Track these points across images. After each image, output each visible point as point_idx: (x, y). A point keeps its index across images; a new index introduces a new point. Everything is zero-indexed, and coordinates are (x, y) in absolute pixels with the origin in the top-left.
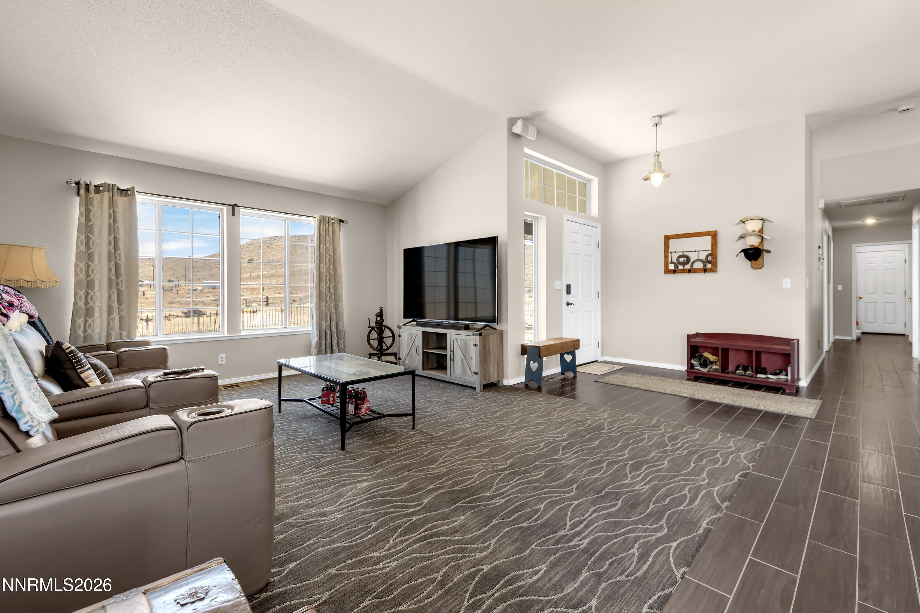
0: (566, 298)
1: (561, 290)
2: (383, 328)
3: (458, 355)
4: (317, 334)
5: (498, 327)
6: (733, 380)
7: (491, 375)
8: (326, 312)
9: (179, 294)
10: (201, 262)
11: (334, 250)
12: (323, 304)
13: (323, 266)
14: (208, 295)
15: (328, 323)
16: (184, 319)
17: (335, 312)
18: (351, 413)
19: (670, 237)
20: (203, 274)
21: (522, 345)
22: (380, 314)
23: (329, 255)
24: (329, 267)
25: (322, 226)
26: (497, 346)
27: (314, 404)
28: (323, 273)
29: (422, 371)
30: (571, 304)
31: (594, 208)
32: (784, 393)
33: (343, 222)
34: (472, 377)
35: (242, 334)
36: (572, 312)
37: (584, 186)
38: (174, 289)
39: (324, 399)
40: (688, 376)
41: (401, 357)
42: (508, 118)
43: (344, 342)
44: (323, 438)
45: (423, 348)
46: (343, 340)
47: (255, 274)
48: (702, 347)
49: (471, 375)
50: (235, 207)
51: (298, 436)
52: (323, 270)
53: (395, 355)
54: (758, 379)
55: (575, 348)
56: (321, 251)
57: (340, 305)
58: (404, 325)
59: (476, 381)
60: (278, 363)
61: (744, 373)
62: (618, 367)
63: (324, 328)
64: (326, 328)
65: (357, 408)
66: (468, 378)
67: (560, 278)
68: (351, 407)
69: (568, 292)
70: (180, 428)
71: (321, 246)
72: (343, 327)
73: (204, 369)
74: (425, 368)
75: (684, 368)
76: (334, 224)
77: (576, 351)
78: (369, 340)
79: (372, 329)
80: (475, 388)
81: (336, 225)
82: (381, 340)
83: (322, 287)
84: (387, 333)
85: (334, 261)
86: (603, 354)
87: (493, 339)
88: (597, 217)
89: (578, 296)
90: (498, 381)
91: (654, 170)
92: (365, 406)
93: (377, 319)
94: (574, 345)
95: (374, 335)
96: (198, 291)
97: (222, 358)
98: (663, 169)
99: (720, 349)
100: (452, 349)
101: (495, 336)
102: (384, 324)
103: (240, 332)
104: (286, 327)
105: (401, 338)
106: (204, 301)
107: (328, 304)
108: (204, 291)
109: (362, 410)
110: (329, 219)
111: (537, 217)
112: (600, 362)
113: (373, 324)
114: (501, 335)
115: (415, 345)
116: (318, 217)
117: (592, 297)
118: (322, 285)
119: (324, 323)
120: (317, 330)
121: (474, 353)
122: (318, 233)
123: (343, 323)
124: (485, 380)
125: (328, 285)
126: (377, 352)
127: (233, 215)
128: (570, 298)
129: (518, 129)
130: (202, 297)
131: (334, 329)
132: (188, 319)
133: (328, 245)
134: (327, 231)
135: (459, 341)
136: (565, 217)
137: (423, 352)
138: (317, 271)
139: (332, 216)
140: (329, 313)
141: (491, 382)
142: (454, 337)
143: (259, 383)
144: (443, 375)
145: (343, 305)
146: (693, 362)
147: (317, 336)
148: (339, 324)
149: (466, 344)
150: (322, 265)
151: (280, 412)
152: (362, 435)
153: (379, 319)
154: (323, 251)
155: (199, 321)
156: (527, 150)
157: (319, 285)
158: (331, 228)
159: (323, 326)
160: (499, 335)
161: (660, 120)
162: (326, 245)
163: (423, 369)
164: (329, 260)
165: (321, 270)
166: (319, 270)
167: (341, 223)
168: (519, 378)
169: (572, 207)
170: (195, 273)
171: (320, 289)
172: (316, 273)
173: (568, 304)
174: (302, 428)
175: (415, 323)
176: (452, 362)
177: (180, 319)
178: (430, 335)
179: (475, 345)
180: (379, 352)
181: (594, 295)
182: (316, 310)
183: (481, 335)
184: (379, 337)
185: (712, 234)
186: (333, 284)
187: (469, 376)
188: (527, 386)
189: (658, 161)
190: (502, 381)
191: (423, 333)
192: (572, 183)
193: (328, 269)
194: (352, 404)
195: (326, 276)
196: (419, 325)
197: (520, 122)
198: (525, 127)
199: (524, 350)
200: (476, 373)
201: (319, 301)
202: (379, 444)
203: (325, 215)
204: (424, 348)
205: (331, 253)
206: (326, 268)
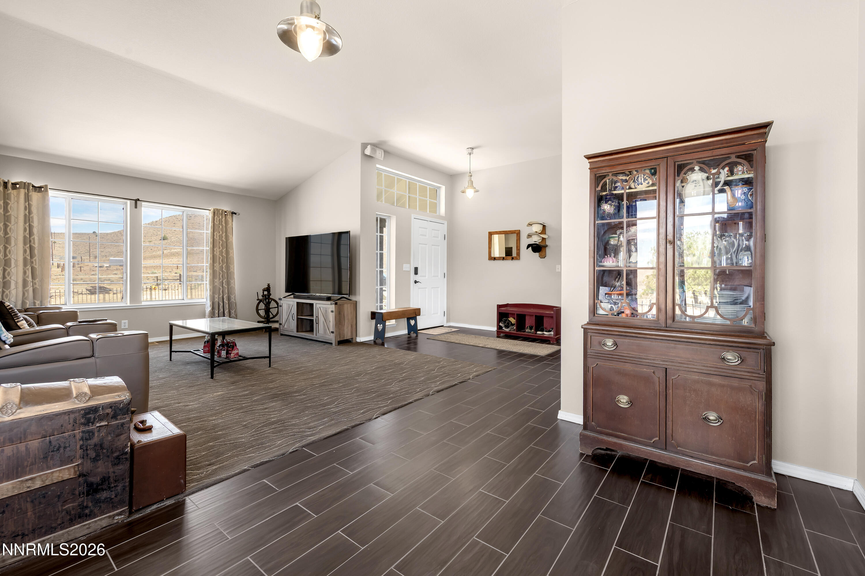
0: (413, 277)
1: (409, 272)
2: (270, 300)
3: (321, 319)
4: (210, 305)
5: (353, 298)
6: (522, 336)
7: (345, 334)
8: (219, 287)
9: (82, 271)
10: (107, 238)
11: (227, 237)
12: (217, 280)
13: (217, 250)
14: (115, 272)
15: (221, 296)
16: (89, 296)
17: (227, 287)
18: (224, 357)
19: (492, 233)
20: (110, 250)
21: (371, 312)
22: (268, 289)
23: (222, 240)
24: (222, 250)
25: (216, 217)
26: (351, 312)
27: (198, 353)
28: (217, 256)
29: (296, 333)
30: (418, 282)
31: (442, 210)
32: (549, 344)
33: (235, 214)
34: (330, 336)
35: (142, 304)
36: (419, 288)
37: (435, 192)
38: (77, 266)
39: (205, 349)
40: (497, 334)
41: (281, 323)
42: (362, 143)
43: (235, 312)
44: (200, 373)
45: (297, 315)
46: (234, 310)
47: (169, 251)
48: (510, 313)
49: (329, 334)
50: (138, 201)
51: (181, 373)
52: (217, 253)
53: (277, 322)
54: (537, 335)
55: (416, 315)
56: (215, 237)
57: (232, 281)
58: (284, 297)
59: (332, 338)
60: (170, 323)
61: (530, 331)
62: (454, 330)
63: (216, 300)
64: (219, 300)
65: (227, 353)
66: (327, 336)
67: (409, 262)
68: (224, 353)
69: (416, 273)
70: (92, 341)
71: (215, 234)
72: (235, 300)
73: (107, 320)
74: (299, 330)
75: (495, 329)
76: (227, 215)
77: (417, 317)
78: (257, 310)
79: (260, 301)
80: (332, 343)
81: (229, 217)
82: (267, 310)
83: (215, 266)
84: (273, 304)
85: (227, 246)
86: (448, 321)
87: (347, 308)
88: (444, 216)
89: (425, 276)
90: (352, 339)
91: (468, 186)
92: (235, 352)
93: (263, 293)
94: (416, 312)
95: (262, 306)
96: (105, 268)
97: (125, 323)
98: (475, 187)
99: (516, 315)
100: (317, 315)
101: (349, 305)
102: (271, 297)
103: (141, 302)
104: (184, 300)
105: (281, 308)
106: (111, 278)
107: (221, 280)
108: (111, 268)
109: (231, 355)
110: (222, 211)
111: (390, 216)
112: (446, 327)
113: (260, 297)
114: (355, 305)
115: (291, 313)
116: (212, 210)
117: (439, 277)
118: (215, 265)
119: (216, 296)
120: (210, 302)
121: (331, 317)
122: (212, 223)
123: (235, 297)
124: (340, 337)
125: (221, 265)
126: (264, 320)
127: (136, 207)
128: (417, 278)
129: (368, 151)
130: (108, 274)
131: (226, 301)
132: (93, 296)
133: (221, 233)
134: (220, 221)
135: (322, 309)
136: (413, 216)
137: (298, 319)
138: (211, 254)
139: (225, 209)
140: (222, 288)
141: (345, 339)
142: (318, 306)
143: (157, 344)
144: (311, 335)
145: (234, 282)
146: (501, 324)
147: (210, 306)
148: (231, 297)
149: (326, 311)
150: (215, 249)
151: (171, 360)
152: (229, 371)
153: (266, 293)
154: (217, 238)
155: (104, 298)
156: (378, 166)
157: (213, 265)
158: (224, 219)
159: (216, 298)
160: (353, 304)
161: (472, 151)
162: (219, 232)
163: (297, 331)
164: (222, 245)
165: (215, 253)
166: (213, 253)
167: (234, 214)
168: (370, 337)
169: (423, 208)
170: (101, 250)
171: (213, 268)
172: (210, 256)
173: (416, 282)
174: (186, 369)
175: (292, 296)
176: (317, 325)
177: (85, 296)
178: (304, 305)
179: (332, 312)
180: (266, 320)
181: (440, 275)
182: (210, 285)
183: (336, 304)
184: (266, 308)
185: (517, 232)
186: (225, 265)
187: (328, 335)
188: (375, 342)
189: (471, 180)
190: (356, 339)
191: (298, 303)
192: (423, 189)
193: (221, 252)
194: (224, 350)
195: (219, 258)
196: (295, 297)
197: (369, 147)
198: (373, 150)
199: (374, 315)
200: (332, 332)
201: (213, 278)
202: (240, 375)
203: (219, 208)
204: (299, 315)
205: (224, 239)
206: (219, 251)
